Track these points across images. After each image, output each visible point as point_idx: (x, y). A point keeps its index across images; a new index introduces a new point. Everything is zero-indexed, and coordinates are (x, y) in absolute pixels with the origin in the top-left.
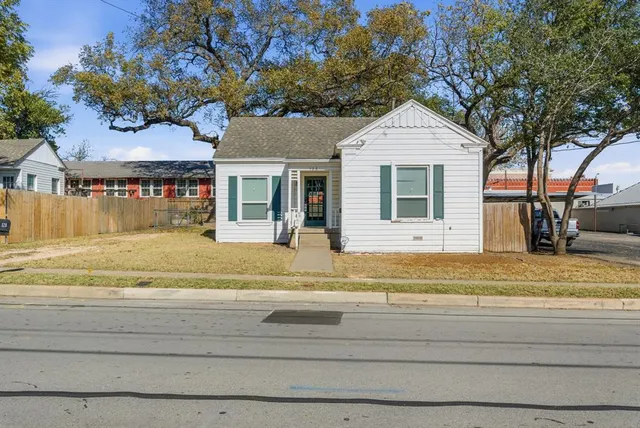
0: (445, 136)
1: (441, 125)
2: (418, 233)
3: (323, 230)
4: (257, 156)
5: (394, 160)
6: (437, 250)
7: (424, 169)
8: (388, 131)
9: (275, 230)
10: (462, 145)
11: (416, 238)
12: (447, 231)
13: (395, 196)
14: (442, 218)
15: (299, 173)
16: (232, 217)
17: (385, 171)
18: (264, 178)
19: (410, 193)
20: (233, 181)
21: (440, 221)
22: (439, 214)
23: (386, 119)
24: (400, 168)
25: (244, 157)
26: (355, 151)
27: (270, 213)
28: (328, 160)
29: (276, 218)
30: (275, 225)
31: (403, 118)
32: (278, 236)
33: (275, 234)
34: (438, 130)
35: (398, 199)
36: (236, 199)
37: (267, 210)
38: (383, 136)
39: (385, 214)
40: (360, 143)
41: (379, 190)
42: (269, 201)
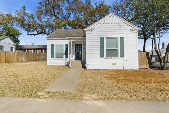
0: (124, 26)
1: (122, 22)
2: (114, 62)
3: (80, 61)
4: (60, 38)
5: (105, 35)
6: (122, 68)
7: (116, 38)
8: (103, 25)
9: (66, 61)
10: (130, 30)
11: (113, 64)
12: (125, 62)
13: (105, 49)
14: (123, 56)
15: (72, 42)
16: (52, 57)
17: (102, 39)
18: (63, 45)
19: (111, 47)
20: (52, 46)
21: (122, 58)
22: (122, 55)
23: (102, 20)
24: (108, 38)
25: (56, 38)
26: (90, 32)
27: (64, 56)
28: (81, 37)
29: (66, 57)
30: (66, 60)
31: (109, 20)
32: (67, 63)
33: (66, 62)
34: (121, 24)
35: (107, 50)
36: (53, 51)
37: (64, 55)
38: (101, 27)
39: (102, 55)
40: (92, 29)
41: (100, 46)
42: (64, 52)
